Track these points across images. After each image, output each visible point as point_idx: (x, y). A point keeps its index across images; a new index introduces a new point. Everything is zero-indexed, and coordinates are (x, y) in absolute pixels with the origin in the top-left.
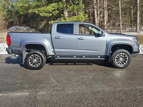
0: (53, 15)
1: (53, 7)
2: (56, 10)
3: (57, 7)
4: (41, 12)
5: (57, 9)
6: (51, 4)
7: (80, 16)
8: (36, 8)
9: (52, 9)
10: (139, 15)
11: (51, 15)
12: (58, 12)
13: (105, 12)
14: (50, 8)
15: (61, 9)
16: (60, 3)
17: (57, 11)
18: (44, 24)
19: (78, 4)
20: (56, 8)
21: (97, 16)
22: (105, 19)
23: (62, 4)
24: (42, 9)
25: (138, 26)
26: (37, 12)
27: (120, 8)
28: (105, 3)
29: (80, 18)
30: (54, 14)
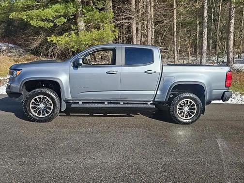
0: (55, 25)
1: (56, 11)
2: (63, 16)
3: (64, 11)
4: (32, 19)
5: (65, 16)
6: (53, 6)
7: (104, 30)
8: (24, 11)
9: (54, 14)
10: (206, 36)
11: (52, 25)
12: (66, 20)
13: (149, 26)
14: (49, 12)
15: (72, 16)
16: (71, 5)
17: (65, 18)
18: (40, 40)
19: (103, 9)
20: (62, 14)
21: (137, 32)
22: (149, 39)
23: (75, 6)
24: (35, 12)
25: (205, 55)
26: (25, 18)
27: (175, 21)
28: (149, 11)
29: (105, 35)
30: (58, 24)
